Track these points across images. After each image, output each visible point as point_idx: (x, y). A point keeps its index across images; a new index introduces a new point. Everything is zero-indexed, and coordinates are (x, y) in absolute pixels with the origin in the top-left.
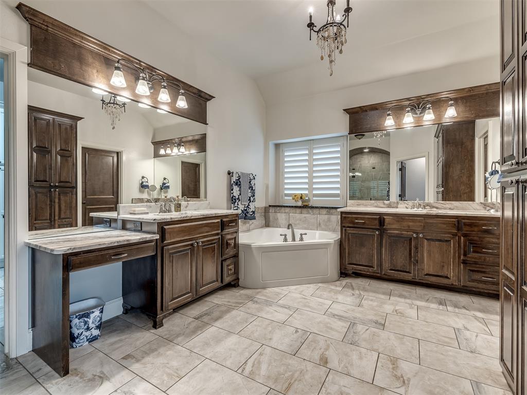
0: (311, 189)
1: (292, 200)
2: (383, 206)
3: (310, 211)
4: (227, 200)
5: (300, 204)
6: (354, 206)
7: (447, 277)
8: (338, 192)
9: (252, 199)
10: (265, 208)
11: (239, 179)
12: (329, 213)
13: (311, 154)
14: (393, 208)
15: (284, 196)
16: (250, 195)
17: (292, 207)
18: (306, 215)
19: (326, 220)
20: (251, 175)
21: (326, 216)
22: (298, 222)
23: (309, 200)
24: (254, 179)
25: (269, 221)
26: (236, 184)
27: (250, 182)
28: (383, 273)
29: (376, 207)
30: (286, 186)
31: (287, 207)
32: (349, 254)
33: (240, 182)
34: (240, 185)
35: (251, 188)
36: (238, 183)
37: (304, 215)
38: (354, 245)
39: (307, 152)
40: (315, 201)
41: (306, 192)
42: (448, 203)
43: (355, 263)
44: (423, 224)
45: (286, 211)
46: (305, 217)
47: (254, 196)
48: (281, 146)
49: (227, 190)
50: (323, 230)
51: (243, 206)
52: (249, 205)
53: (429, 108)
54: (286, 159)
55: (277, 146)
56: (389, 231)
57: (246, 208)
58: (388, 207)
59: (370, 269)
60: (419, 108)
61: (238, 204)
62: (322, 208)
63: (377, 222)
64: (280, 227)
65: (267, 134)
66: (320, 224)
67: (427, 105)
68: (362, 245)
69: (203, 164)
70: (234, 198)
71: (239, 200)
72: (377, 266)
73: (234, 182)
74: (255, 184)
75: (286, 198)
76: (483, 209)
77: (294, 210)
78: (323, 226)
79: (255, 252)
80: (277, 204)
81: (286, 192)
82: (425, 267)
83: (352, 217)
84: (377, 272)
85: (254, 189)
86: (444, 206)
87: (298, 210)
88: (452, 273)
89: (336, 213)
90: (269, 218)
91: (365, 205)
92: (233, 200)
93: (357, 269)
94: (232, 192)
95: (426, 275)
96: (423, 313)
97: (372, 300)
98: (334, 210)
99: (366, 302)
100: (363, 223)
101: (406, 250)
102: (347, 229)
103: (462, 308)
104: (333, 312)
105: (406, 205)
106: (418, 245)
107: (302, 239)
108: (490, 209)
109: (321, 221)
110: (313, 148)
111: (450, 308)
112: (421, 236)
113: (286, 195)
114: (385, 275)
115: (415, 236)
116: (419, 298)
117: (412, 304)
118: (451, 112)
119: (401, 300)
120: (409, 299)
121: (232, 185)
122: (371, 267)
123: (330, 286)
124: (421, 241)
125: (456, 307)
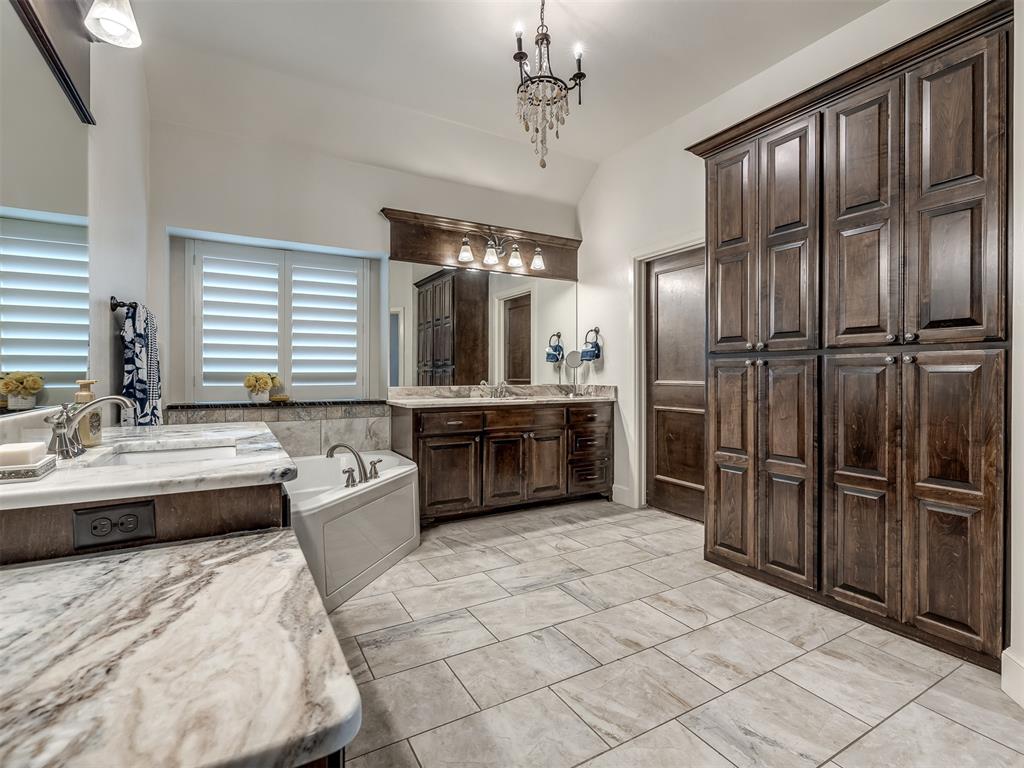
0: (285, 362)
2: (448, 394)
3: (302, 414)
5: (265, 398)
7: (556, 487)
8: (354, 370)
12: (348, 415)
13: (285, 283)
14: (464, 397)
15: (200, 379)
17: (244, 406)
18: (290, 424)
19: (342, 431)
21: (343, 422)
23: (281, 389)
28: (484, 505)
29: (438, 396)
30: (207, 355)
32: (431, 485)
37: (283, 425)
39: (275, 276)
40: (295, 391)
41: (274, 370)
43: (439, 499)
44: (532, 419)
45: (230, 418)
46: (288, 429)
48: (190, 245)
53: (516, 250)
54: (206, 284)
55: (177, 242)
56: (491, 435)
58: (457, 396)
59: (466, 504)
60: (500, 246)
62: (335, 404)
63: (479, 422)
66: (327, 440)
67: (512, 243)
68: (453, 465)
72: (475, 496)
75: (206, 385)
76: (557, 393)
77: (254, 413)
81: (206, 369)
82: (535, 479)
83: (440, 418)
87: (268, 414)
88: (561, 481)
89: (364, 414)
95: (534, 492)
96: (579, 539)
97: (514, 548)
98: (360, 409)
99: (513, 554)
100: (460, 425)
101: (514, 459)
102: (429, 439)
103: (587, 519)
104: (515, 586)
105: (481, 392)
106: (527, 450)
107: (376, 473)
108: (567, 394)
109: (330, 434)
110: (292, 271)
111: (583, 523)
112: (532, 435)
113: (209, 377)
114: (486, 506)
115: (525, 436)
116: (545, 525)
117: (553, 534)
118: (538, 263)
119: (536, 534)
120: (539, 529)
121: (132, 342)
122: (467, 500)
123: (429, 553)
124: (530, 443)
125: (583, 520)
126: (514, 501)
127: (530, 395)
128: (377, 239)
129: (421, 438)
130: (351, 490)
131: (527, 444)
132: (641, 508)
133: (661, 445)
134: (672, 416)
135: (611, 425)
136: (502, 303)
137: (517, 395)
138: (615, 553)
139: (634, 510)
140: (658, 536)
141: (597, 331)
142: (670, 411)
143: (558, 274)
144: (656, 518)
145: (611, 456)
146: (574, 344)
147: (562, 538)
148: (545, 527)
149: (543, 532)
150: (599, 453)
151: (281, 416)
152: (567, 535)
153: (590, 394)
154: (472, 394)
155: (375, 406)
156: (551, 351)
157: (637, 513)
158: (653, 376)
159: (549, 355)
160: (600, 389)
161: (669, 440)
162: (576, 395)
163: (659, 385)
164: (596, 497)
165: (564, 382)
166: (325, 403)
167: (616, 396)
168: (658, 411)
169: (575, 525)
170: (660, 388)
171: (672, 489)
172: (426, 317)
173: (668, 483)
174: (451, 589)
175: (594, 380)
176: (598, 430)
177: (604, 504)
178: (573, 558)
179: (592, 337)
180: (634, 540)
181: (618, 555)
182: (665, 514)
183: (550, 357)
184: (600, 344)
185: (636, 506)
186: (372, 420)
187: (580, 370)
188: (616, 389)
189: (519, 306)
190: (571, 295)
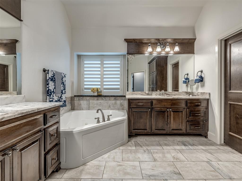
0: (102, 85)
1: (91, 92)
2: (145, 94)
3: (104, 99)
4: (43, 93)
5: (96, 94)
6: (130, 95)
7: (181, 130)
8: (119, 87)
9: (63, 92)
10: (71, 97)
11: (54, 76)
12: (115, 99)
13: (102, 64)
14: (150, 95)
15: (84, 89)
16: (62, 88)
17: (92, 96)
18: (101, 101)
19: (114, 104)
20: (63, 74)
21: (114, 101)
22: (95, 106)
23: (101, 92)
24: (65, 77)
25: (74, 106)
26: (52, 80)
27: (62, 79)
28: (152, 132)
29: (142, 95)
30: (85, 83)
31: (88, 96)
32: (133, 124)
33: (54, 78)
34: (54, 81)
35: (63, 83)
36: (53, 79)
37: (99, 101)
38: (137, 118)
39: (100, 62)
40: (104, 92)
41: (100, 87)
42: (173, 92)
43: (137, 128)
44: (171, 104)
45: (87, 99)
46: (100, 102)
47: (65, 89)
48: (82, 57)
49: (43, 85)
50: (112, 109)
51: (57, 97)
52: (61, 96)
53: (168, 45)
54: (85, 66)
55: (79, 56)
56: (155, 109)
57: (59, 99)
59: (145, 131)
60: (162, 45)
61: (53, 96)
62: (112, 96)
63: (150, 104)
64: (83, 110)
65: (73, 47)
66: (110, 106)
67: (167, 43)
68: (141, 118)
69: (11, 66)
70: (50, 91)
71: (54, 93)
72: (149, 129)
73: (50, 78)
74: (65, 81)
75: (85, 90)
76: (186, 95)
77: (93, 98)
78: (112, 107)
79: (76, 137)
80: (79, 94)
81: (85, 87)
82: (172, 125)
83: (136, 102)
84: (149, 132)
85: (65, 84)
86: (172, 94)
87: (96, 98)
88: (183, 127)
89: (120, 99)
90: (74, 104)
91: (136, 94)
92: (48, 93)
93: (138, 132)
94: (47, 86)
95: (172, 130)
96: (185, 155)
97: (157, 153)
98: (118, 98)
99: (155, 155)
100: (143, 105)
101: (163, 118)
102: (133, 109)
103: (193, 145)
104: (146, 173)
105: (156, 94)
106: (169, 115)
107: (109, 119)
108: (189, 95)
109: (110, 104)
110: (104, 61)
111: (190, 147)
112: (171, 110)
113: (86, 89)
114: (153, 133)
115: (168, 110)
116: (174, 144)
117: (175, 150)
118: (177, 49)
119: (168, 148)
120: (170, 146)
121: (48, 80)
122: (146, 129)
123: (128, 147)
124: (170, 113)
125: (191, 145)
126: (164, 132)
127: (174, 95)
128: (123, 49)
129: (130, 108)
130: (98, 124)
131: (169, 113)
132: (221, 145)
133: (232, 119)
134: (237, 107)
135: (207, 108)
136: (171, 65)
137: (169, 95)
138: (200, 168)
139: (217, 145)
140: (227, 164)
141: (202, 72)
142: (237, 105)
143: (186, 52)
144: (228, 152)
145: (207, 120)
146: (193, 77)
147: (178, 153)
148: (173, 145)
149: (171, 147)
150: (202, 118)
151: (99, 99)
152: (181, 151)
153: (199, 95)
154: (153, 94)
155: (123, 97)
156: (185, 80)
157: (218, 147)
158: (228, 89)
159: (184, 81)
160: (203, 94)
161: (237, 118)
162: (193, 95)
163: (231, 93)
164: (200, 135)
165: (189, 90)
166: (109, 96)
167: (210, 97)
168: (230, 104)
169: (186, 147)
170: (232, 94)
171: (238, 141)
172: (150, 72)
173: (236, 137)
174: (124, 166)
175: (200, 90)
176: (202, 110)
177: (203, 139)
178: (178, 165)
179: (199, 74)
180: (212, 163)
181: (201, 170)
182: (234, 151)
183: (185, 82)
184: (203, 76)
185: (218, 143)
186: (122, 101)
187: (195, 86)
188: (210, 94)
189: (176, 66)
190: (192, 60)
